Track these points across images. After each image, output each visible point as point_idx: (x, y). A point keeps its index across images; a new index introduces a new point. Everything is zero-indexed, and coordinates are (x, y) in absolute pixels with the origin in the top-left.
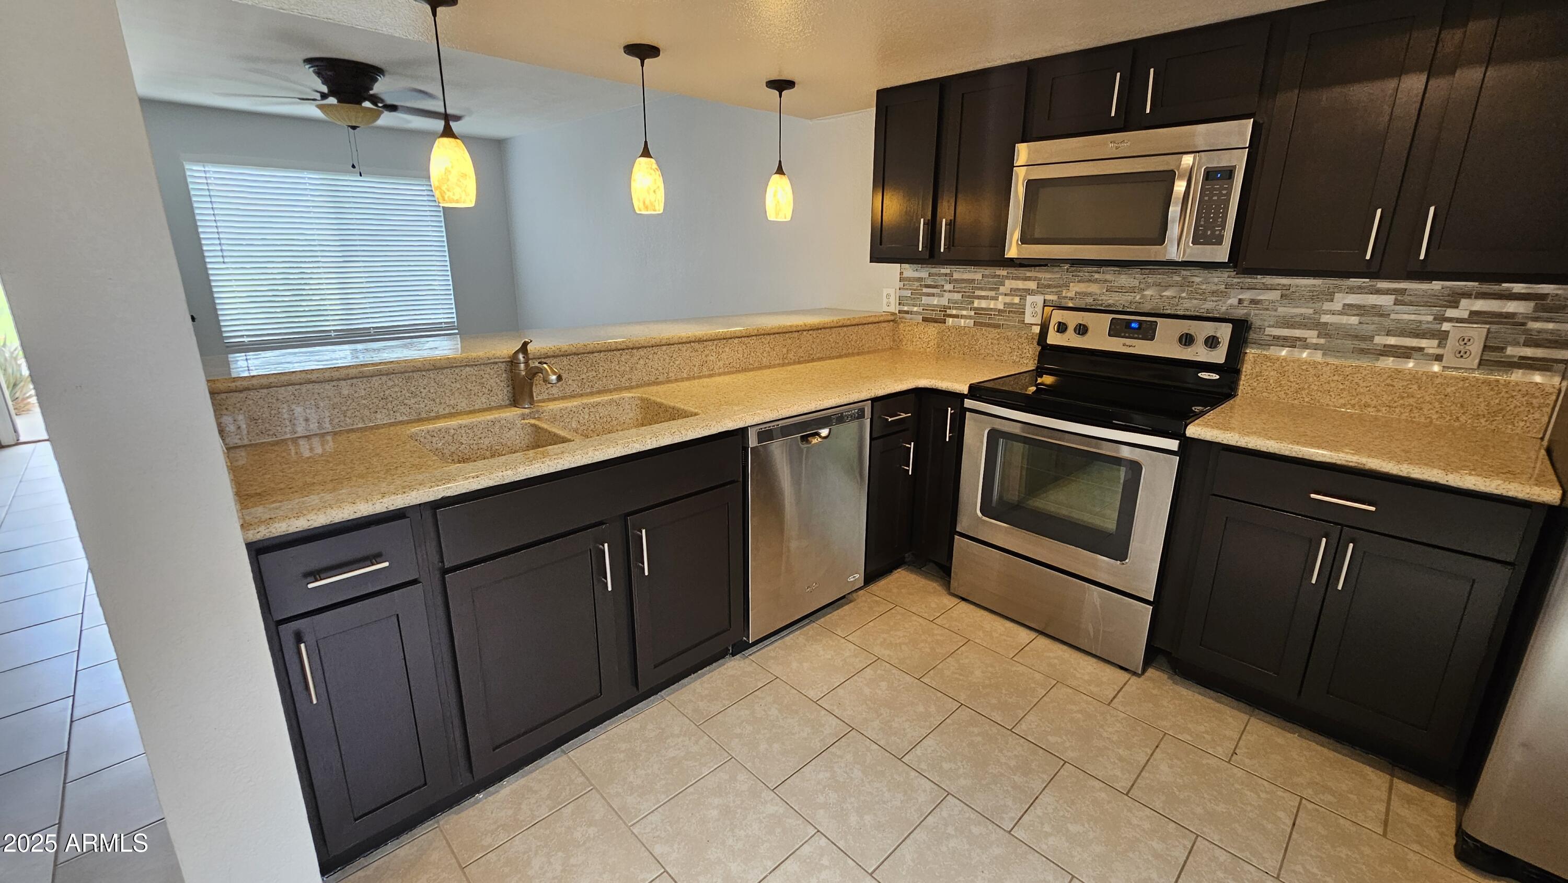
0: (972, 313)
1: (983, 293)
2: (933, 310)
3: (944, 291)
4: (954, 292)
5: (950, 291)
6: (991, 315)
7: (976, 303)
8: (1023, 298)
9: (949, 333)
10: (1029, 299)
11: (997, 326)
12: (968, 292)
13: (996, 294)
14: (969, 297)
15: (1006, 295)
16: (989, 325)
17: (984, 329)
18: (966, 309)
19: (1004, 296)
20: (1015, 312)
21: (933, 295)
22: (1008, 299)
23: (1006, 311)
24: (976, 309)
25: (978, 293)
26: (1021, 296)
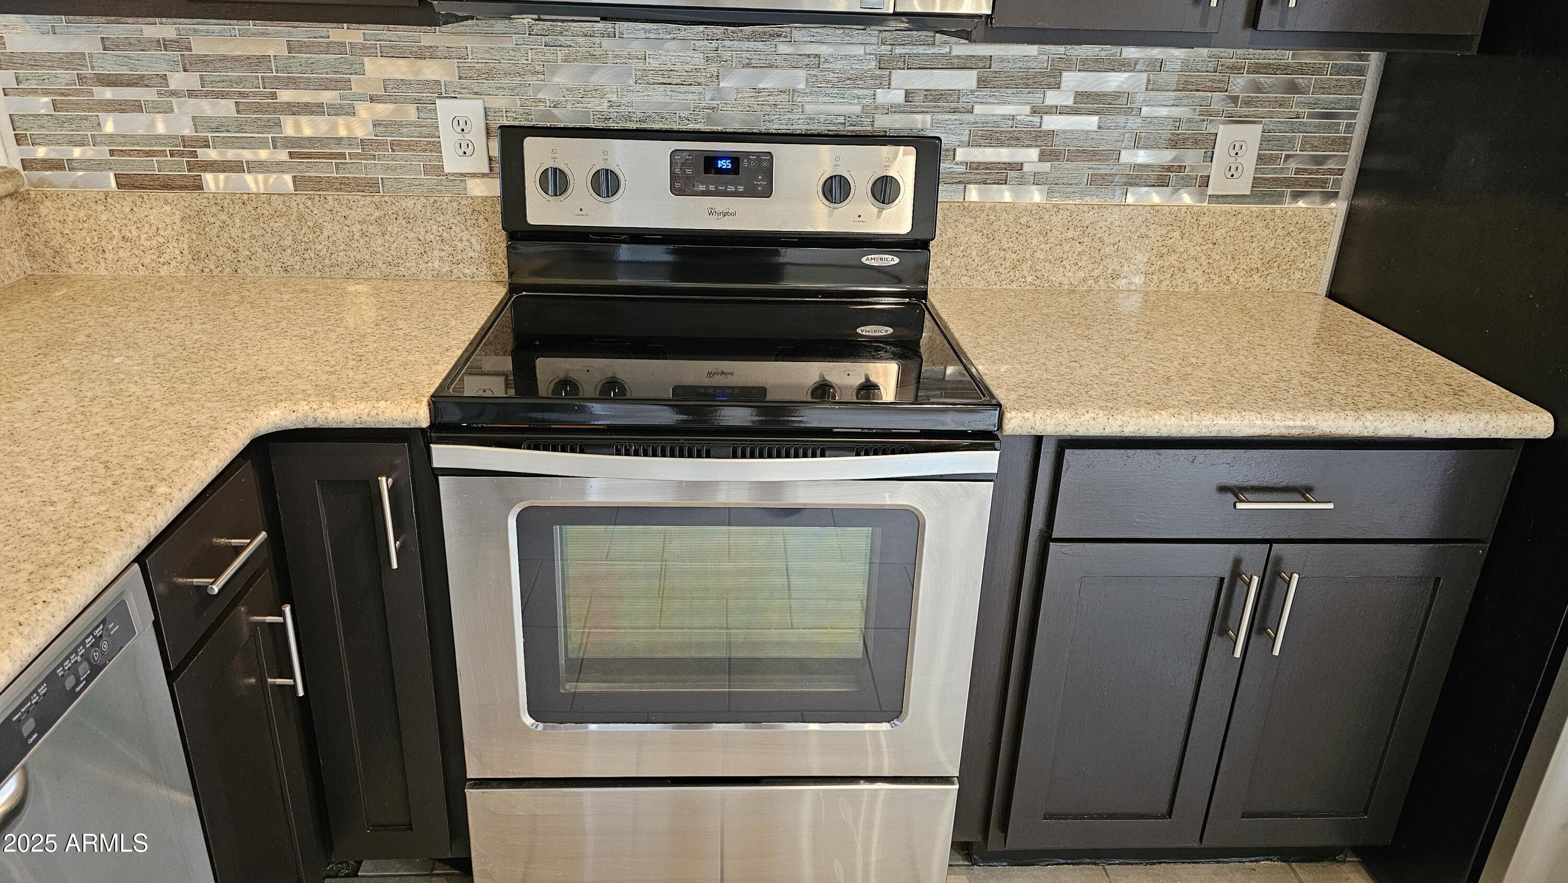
0: (283, 155)
1: (306, 97)
2: (149, 154)
3: (174, 93)
4: (206, 95)
5: (191, 94)
6: (343, 156)
7: (289, 127)
8: (425, 106)
9: (223, 217)
10: (446, 109)
11: (370, 186)
12: (255, 95)
13: (342, 97)
14: (259, 108)
15: (372, 99)
16: (344, 185)
17: (331, 195)
18: (263, 144)
19: (368, 104)
20: (409, 146)
21: (137, 107)
22: (383, 110)
23: (383, 144)
24: (289, 142)
25: (285, 96)
26: (417, 101)
